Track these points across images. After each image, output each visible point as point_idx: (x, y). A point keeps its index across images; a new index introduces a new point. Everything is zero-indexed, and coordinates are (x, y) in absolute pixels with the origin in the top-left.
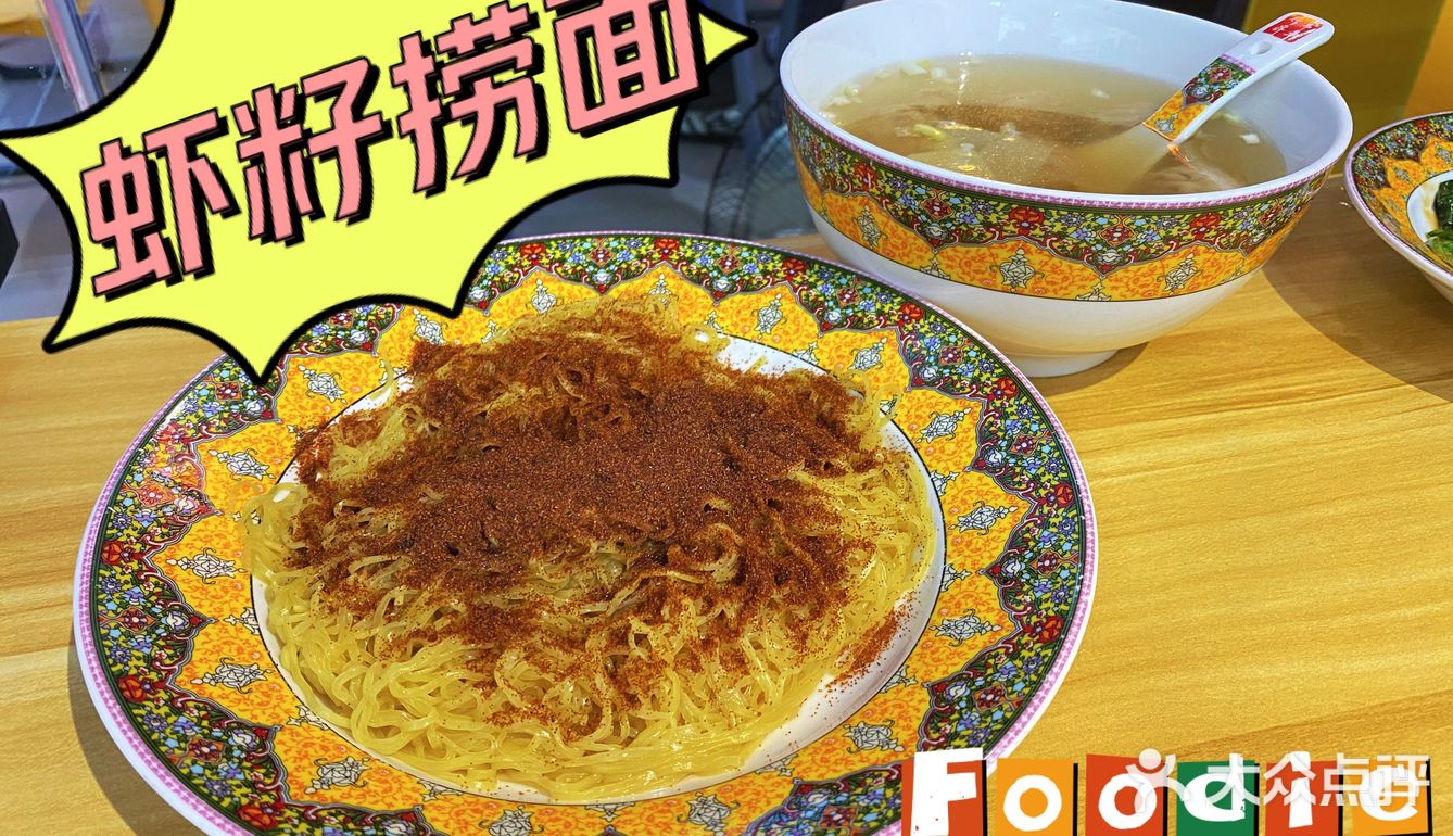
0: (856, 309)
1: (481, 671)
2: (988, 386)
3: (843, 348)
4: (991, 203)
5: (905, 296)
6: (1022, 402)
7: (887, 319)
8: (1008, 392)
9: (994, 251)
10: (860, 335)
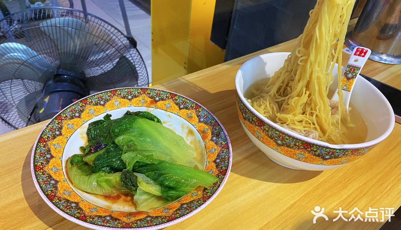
4: (298, 141)
9: (295, 151)
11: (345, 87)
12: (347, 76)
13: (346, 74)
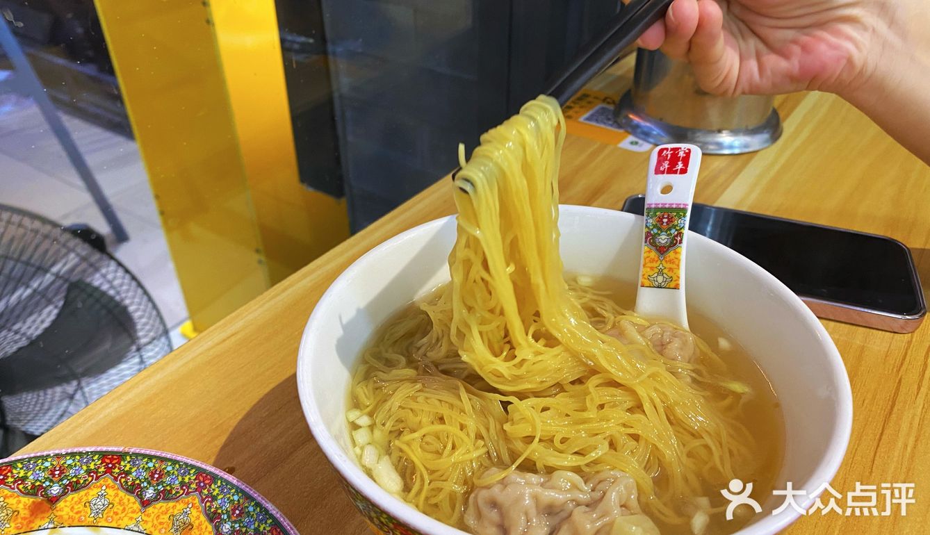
11: (660, 279)
12: (654, 242)
13: (651, 238)
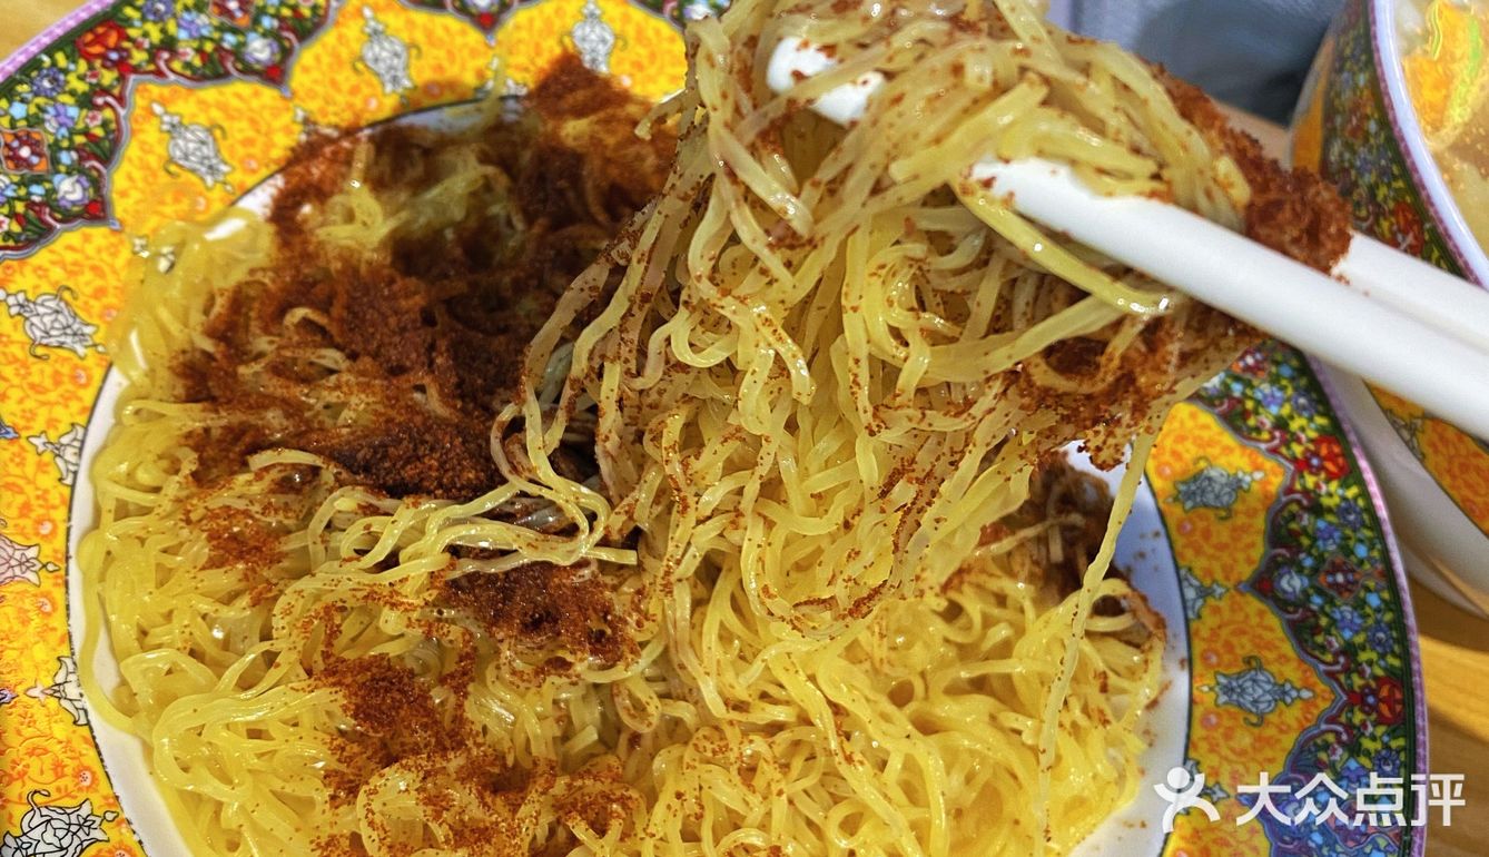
0: (1249, 392)
1: (349, 760)
2: (1362, 674)
3: (1189, 444)
5: (1336, 424)
6: (1395, 744)
7: (1286, 443)
8: (1384, 709)
10: (1228, 439)
